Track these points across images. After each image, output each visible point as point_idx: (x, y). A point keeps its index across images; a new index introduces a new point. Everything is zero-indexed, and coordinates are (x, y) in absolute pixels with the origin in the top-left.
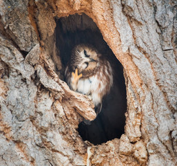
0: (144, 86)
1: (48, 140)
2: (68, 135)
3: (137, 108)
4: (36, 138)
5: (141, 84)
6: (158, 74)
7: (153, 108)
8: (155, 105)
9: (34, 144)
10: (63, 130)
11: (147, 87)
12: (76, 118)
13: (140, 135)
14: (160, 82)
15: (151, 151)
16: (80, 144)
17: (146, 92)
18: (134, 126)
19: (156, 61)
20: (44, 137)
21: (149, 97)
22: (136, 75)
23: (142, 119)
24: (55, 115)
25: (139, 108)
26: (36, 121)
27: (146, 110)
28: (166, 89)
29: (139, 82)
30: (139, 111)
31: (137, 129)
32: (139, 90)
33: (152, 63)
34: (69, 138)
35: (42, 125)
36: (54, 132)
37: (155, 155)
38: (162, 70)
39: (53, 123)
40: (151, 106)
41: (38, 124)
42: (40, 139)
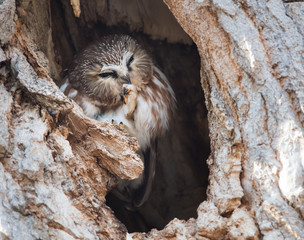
0: (245, 81)
1: (38, 200)
2: (82, 199)
3: (232, 132)
4: (11, 194)
5: (240, 78)
6: (276, 52)
7: (266, 129)
8: (272, 120)
9: (8, 206)
10: (73, 187)
11: (253, 81)
12: (99, 179)
13: (240, 194)
14: (280, 68)
15: (265, 224)
16: (110, 222)
17: (251, 93)
18: (227, 175)
19: (271, 23)
20: (29, 195)
21: (256, 104)
22: (226, 58)
23: (243, 158)
24: (54, 155)
25: (237, 131)
26: (10, 161)
27: (252, 136)
28: (294, 82)
29: (235, 72)
30: (238, 138)
31: (234, 181)
32: (235, 91)
33: (261, 28)
34: (86, 204)
35: (26, 167)
36: (51, 187)
37: (275, 233)
38: (284, 42)
39: (51, 169)
40: (262, 125)
41: (15, 168)
42: (21, 197)
